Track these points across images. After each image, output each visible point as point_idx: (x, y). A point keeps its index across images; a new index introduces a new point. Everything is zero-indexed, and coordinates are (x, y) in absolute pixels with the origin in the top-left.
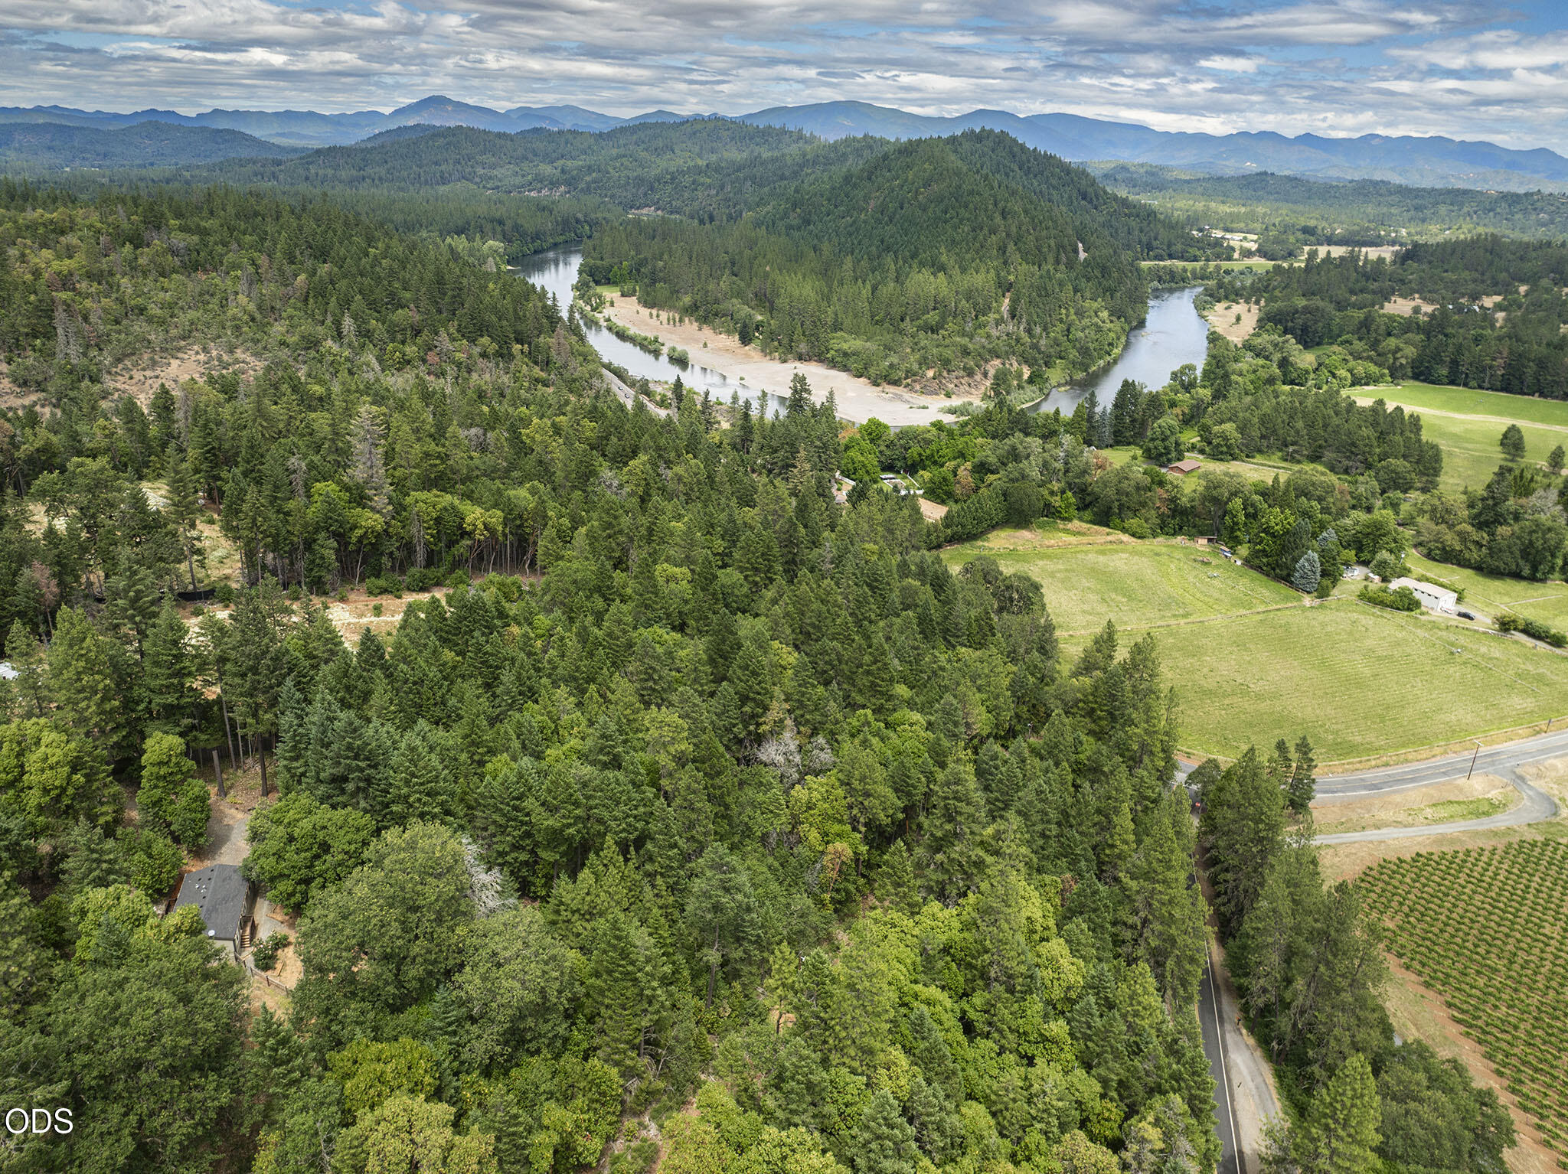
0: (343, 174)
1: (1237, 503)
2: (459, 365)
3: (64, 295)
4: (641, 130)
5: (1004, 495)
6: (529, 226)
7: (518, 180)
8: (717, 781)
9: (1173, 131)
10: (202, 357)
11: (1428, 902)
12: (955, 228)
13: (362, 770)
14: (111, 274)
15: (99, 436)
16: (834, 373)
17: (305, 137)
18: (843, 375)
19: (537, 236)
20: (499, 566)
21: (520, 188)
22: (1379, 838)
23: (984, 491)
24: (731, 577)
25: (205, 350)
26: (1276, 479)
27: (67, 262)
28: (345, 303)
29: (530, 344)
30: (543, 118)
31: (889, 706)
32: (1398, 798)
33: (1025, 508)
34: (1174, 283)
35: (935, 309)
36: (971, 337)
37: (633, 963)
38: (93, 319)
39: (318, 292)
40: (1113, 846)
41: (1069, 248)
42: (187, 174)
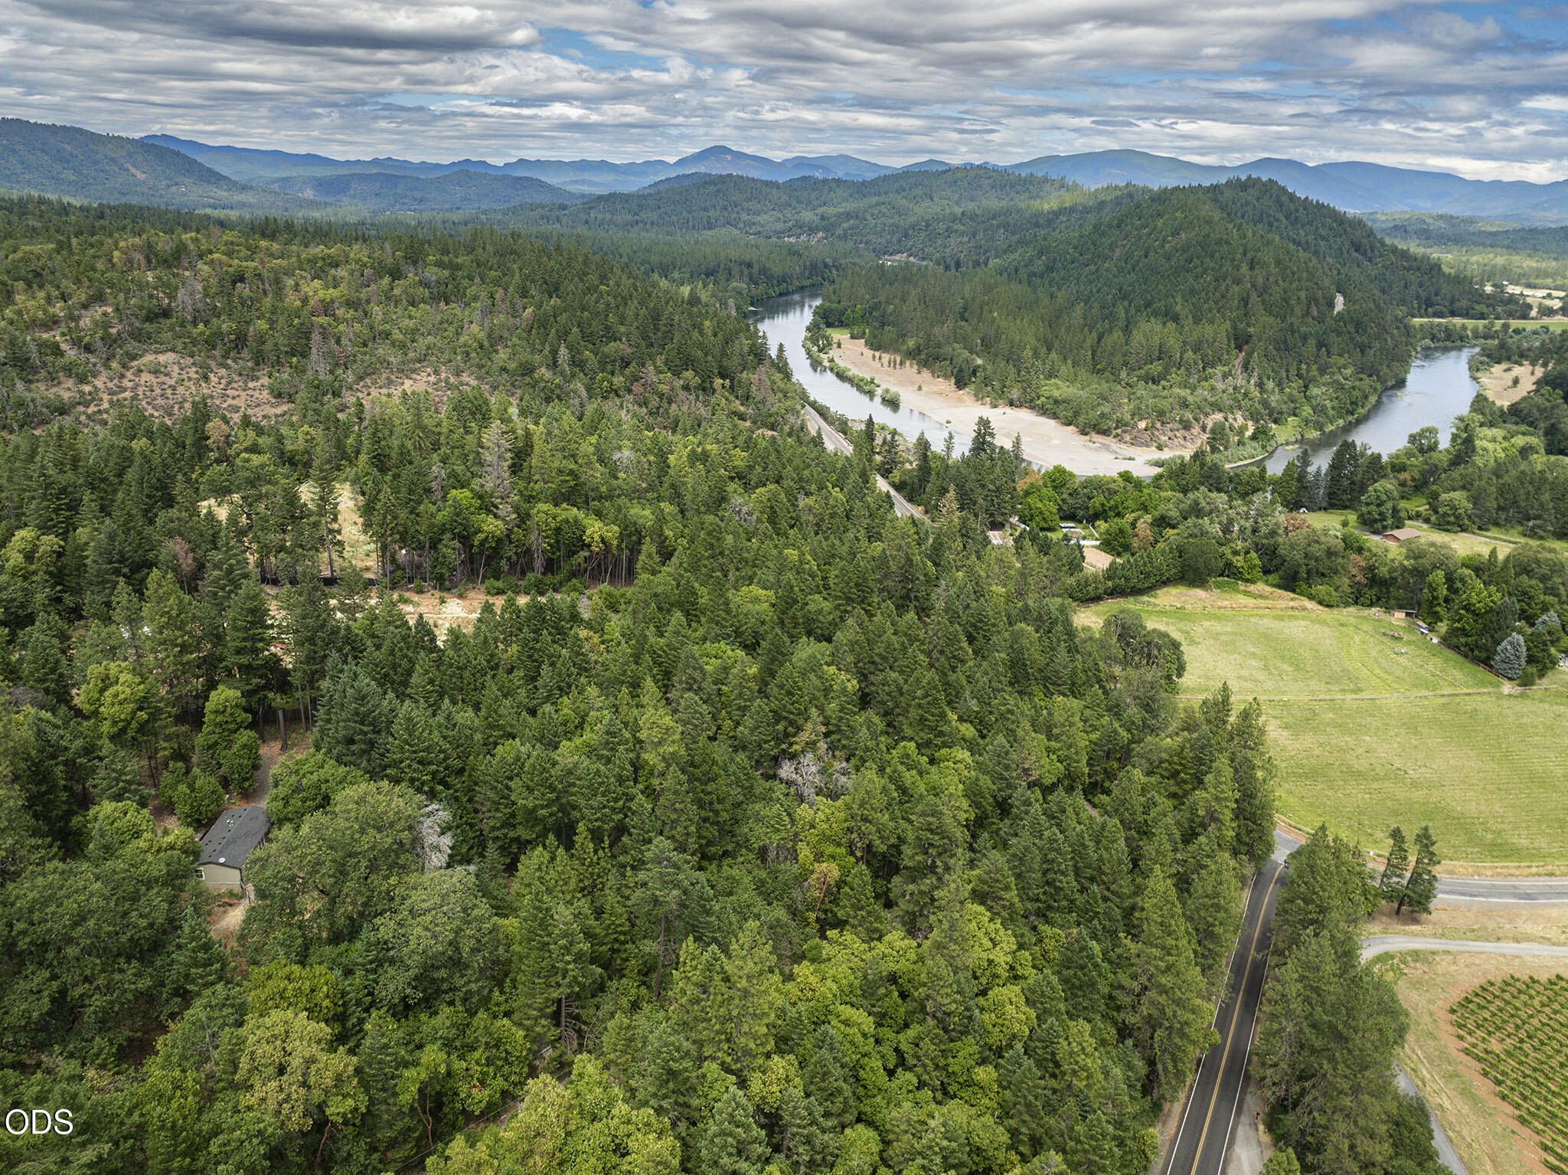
0: (619, 219)
1: (1439, 575)
2: (661, 396)
3: (322, 320)
4: (908, 177)
5: (1180, 552)
6: (777, 270)
7: (779, 226)
8: (709, 788)
9: (1487, 178)
10: (432, 379)
11: (1555, 1031)
12: (1196, 277)
13: (366, 734)
14: (368, 302)
15: (301, 441)
16: (1043, 420)
17: (595, 184)
18: (1052, 423)
19: (783, 279)
20: (614, 579)
21: (779, 234)
22: (1516, 953)
23: (1160, 545)
24: (818, 603)
25: (436, 372)
26: (1493, 553)
27: (331, 290)
28: (563, 335)
29: (732, 380)
30: (817, 167)
31: (938, 741)
32: (1554, 913)
33: (1201, 565)
34: (1451, 341)
35: (1159, 359)
36: (1193, 389)
37: (550, 935)
38: (344, 341)
39: (542, 324)
40: (1143, 909)
41: (1322, 301)
42: (483, 217)
